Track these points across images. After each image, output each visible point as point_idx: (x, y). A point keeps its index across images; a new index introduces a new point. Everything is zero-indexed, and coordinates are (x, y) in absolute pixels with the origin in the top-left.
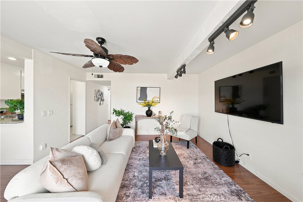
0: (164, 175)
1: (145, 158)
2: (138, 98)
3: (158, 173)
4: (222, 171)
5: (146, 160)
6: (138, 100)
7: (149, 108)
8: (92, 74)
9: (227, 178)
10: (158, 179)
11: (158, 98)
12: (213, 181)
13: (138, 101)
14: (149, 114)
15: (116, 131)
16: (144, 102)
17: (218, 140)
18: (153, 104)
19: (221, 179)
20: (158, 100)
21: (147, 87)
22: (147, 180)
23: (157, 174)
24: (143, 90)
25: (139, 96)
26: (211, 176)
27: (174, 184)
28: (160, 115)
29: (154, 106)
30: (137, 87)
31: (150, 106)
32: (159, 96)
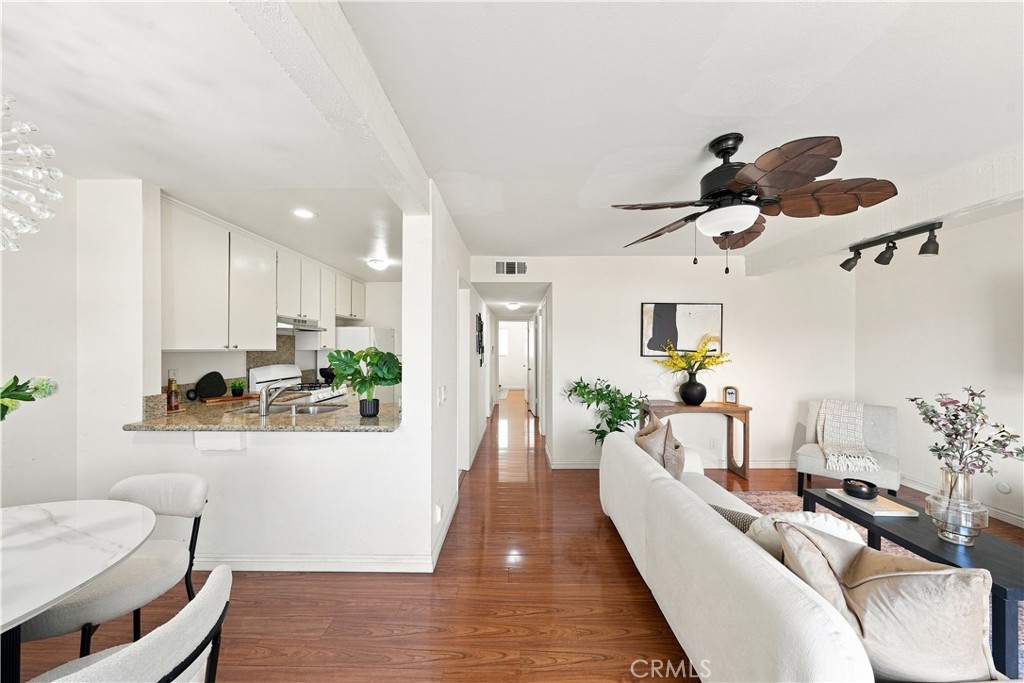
2: (646, 342)
6: (646, 349)
7: (692, 375)
8: (695, 259)
11: (713, 340)
13: (647, 351)
14: (691, 395)
16: (666, 353)
18: (706, 360)
20: (717, 346)
21: (675, 305)
24: (665, 314)
25: (649, 334)
28: (730, 399)
29: (711, 367)
30: (642, 304)
31: (697, 369)
32: (719, 335)
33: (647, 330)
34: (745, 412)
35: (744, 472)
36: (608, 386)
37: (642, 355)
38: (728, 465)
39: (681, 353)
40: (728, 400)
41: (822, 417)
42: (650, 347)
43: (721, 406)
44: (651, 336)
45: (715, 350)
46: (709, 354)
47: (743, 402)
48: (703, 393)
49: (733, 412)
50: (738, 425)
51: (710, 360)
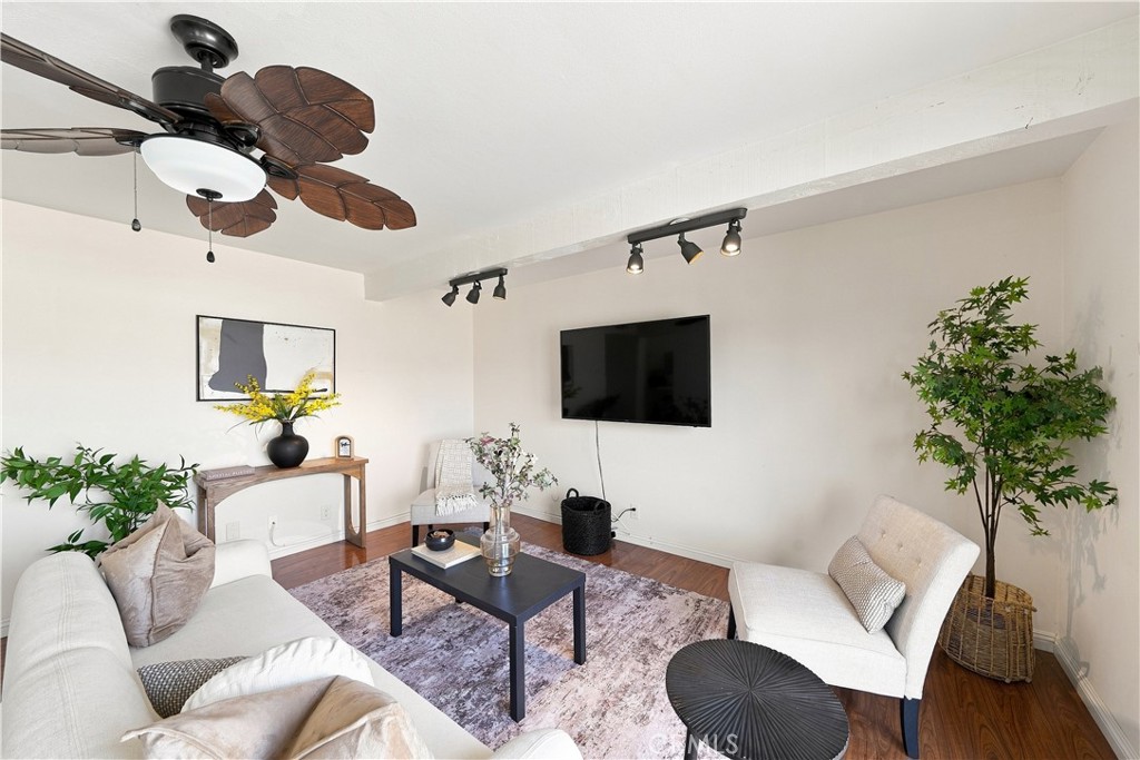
0: (497, 646)
1: (369, 640)
2: (206, 378)
3: (471, 652)
4: (601, 566)
5: (384, 643)
7: (287, 426)
8: (135, 221)
9: (620, 576)
10: (488, 666)
11: (323, 376)
12: (605, 593)
13: (207, 392)
14: (287, 455)
15: (199, 566)
16: (247, 396)
17: (568, 495)
18: (309, 404)
19: (613, 583)
20: (328, 384)
21: (263, 323)
22: (459, 689)
23: (471, 655)
24: (242, 337)
25: (212, 365)
26: (593, 587)
27: (541, 647)
28: (344, 452)
29: (315, 412)
30: (198, 317)
31: (295, 417)
32: (331, 370)
33: (209, 359)
34: (362, 464)
35: (360, 539)
36: (106, 459)
37: (199, 399)
38: (346, 534)
39: (271, 395)
40: (341, 454)
41: (440, 458)
42: (214, 384)
43: (333, 462)
44: (217, 369)
45: (325, 390)
46: (312, 395)
47: (359, 454)
48: (303, 447)
49: (349, 467)
50: (355, 482)
51: (314, 403)
